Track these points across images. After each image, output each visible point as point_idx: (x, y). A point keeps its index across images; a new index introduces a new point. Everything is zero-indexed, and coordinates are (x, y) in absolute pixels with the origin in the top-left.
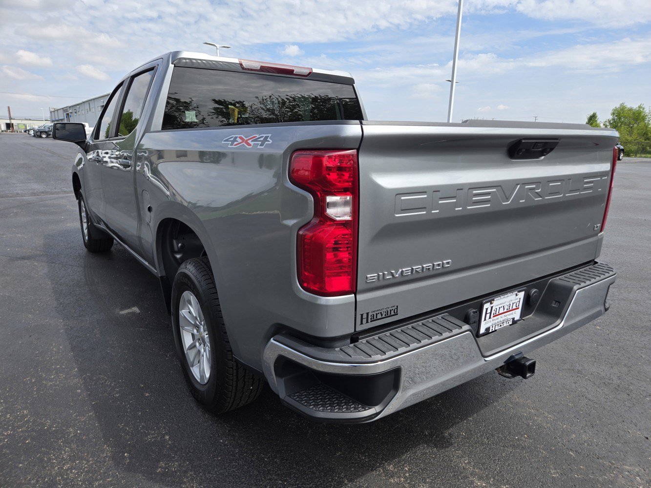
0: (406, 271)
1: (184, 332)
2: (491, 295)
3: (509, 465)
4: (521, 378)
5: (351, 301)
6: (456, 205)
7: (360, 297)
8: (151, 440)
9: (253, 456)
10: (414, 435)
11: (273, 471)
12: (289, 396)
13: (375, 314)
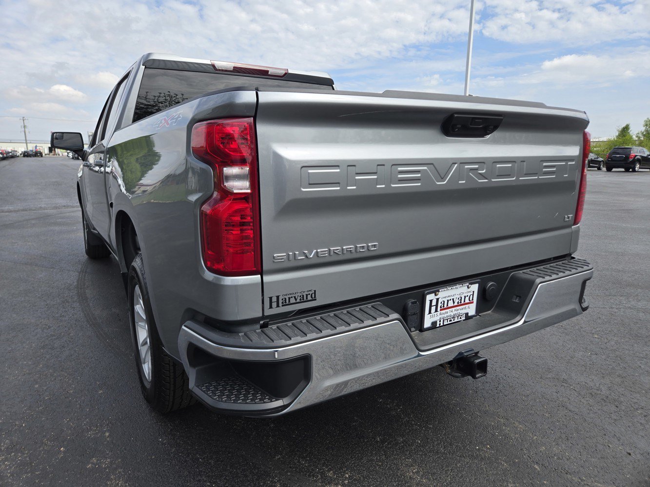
0: (322, 251)
1: (139, 328)
2: (435, 286)
3: (462, 476)
4: (470, 377)
5: (256, 282)
6: (377, 182)
7: (267, 278)
8: (91, 436)
9: (188, 456)
10: (364, 441)
11: (205, 472)
12: (198, 386)
13: (287, 297)
